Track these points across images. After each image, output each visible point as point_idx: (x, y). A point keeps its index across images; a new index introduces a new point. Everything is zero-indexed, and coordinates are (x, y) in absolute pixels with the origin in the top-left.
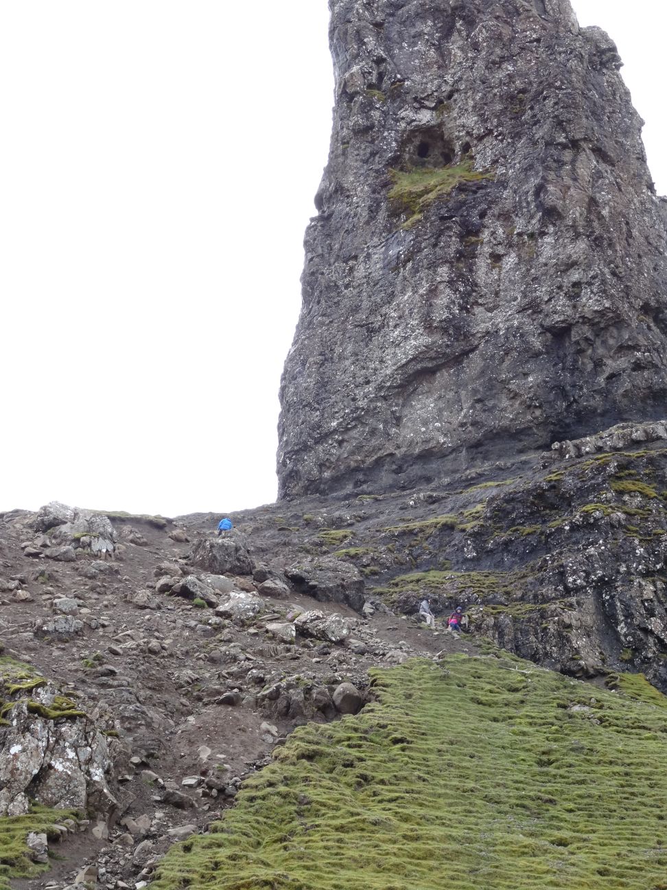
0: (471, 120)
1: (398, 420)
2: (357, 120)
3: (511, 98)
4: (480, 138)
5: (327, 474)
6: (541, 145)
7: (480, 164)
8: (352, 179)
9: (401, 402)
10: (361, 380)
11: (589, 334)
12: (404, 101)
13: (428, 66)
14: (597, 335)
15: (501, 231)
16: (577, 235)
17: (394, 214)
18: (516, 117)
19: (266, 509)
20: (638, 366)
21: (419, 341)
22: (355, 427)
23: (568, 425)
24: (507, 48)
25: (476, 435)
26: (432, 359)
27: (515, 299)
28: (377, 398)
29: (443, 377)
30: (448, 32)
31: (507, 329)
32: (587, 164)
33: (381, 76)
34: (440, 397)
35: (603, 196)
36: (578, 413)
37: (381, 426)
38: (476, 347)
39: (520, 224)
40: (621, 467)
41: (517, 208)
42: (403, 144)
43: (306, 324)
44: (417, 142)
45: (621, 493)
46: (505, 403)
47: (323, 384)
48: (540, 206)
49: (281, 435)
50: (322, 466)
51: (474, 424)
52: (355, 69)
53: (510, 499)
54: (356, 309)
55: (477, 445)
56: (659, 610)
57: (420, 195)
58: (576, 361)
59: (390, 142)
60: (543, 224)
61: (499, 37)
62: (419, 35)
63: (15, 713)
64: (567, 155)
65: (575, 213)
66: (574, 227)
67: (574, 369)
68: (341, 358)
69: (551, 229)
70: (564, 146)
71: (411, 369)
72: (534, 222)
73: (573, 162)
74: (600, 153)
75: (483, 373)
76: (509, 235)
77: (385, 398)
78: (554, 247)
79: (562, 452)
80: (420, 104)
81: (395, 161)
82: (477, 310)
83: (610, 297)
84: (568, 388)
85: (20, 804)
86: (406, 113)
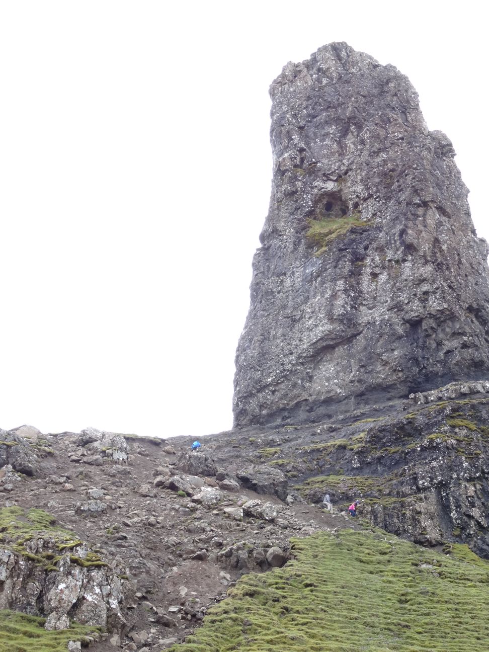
0: (359, 188)
1: (310, 378)
2: (288, 187)
3: (386, 174)
4: (365, 200)
5: (264, 412)
6: (404, 204)
7: (365, 216)
8: (283, 224)
9: (312, 366)
10: (287, 352)
11: (434, 325)
12: (317, 176)
13: (333, 154)
14: (439, 326)
15: (378, 258)
16: (427, 262)
17: (310, 246)
18: (388, 186)
19: (225, 434)
20: (465, 346)
21: (324, 327)
22: (283, 382)
23: (420, 383)
24: (382, 144)
25: (363, 388)
26: (333, 339)
27: (387, 302)
28: (297, 364)
29: (340, 351)
30: (345, 132)
31: (381, 321)
32: (433, 216)
33: (302, 160)
34: (338, 364)
35: (443, 237)
36: (426, 375)
37: (300, 382)
38: (361, 332)
39: (390, 254)
40: (454, 410)
41: (388, 244)
42: (316, 203)
43: (253, 316)
44: (325, 201)
45: (453, 427)
46: (379, 368)
47: (263, 354)
48: (403, 243)
49: (236, 386)
50: (261, 407)
51: (360, 381)
52: (286, 155)
53: (382, 430)
54: (284, 307)
55: (362, 394)
56: (477, 503)
57: (326, 235)
58: (425, 342)
59: (308, 201)
60: (405, 254)
61: (378, 137)
62: (327, 134)
63: (62, 563)
64: (420, 211)
65: (425, 247)
66: (424, 256)
67: (424, 347)
68: (275, 337)
69: (410, 258)
70: (419, 206)
71: (319, 345)
72: (399, 253)
73: (424, 215)
74: (441, 210)
75: (365, 348)
76: (383, 261)
77: (302, 364)
78: (411, 269)
79: (415, 400)
80: (327, 177)
81: (311, 213)
82: (362, 308)
83: (448, 301)
84: (420, 359)
85: (64, 622)
86: (318, 183)
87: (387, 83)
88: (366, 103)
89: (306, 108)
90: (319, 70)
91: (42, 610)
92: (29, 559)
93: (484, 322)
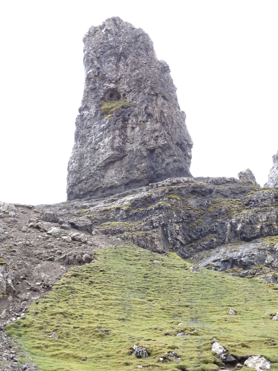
0: (126, 87)
1: (103, 177)
2: (91, 86)
3: (138, 80)
4: (128, 92)
5: (81, 193)
6: (147, 95)
7: (128, 100)
8: (90, 104)
9: (104, 171)
10: (92, 164)
11: (161, 151)
12: (106, 81)
13: (113, 70)
14: (163, 152)
15: (134, 120)
16: (157, 122)
17: (102, 114)
18: (139, 86)
19: (63, 203)
20: (175, 161)
21: (110, 153)
22: (90, 178)
23: (154, 179)
24: (136, 66)
25: (127, 181)
26: (113, 158)
27: (139, 141)
28: (97, 170)
29: (117, 164)
30: (119, 60)
31: (136, 149)
32: (160, 101)
33: (99, 73)
34: (116, 170)
35: (165, 110)
36: (157, 175)
37: (98, 178)
38: (127, 155)
39: (140, 118)
40: (170, 191)
41: (139, 113)
42: (105, 94)
43: (76, 148)
44: (109, 93)
45: (170, 198)
46: (135, 172)
47: (81, 165)
48: (146, 113)
49: (68, 181)
50: (80, 190)
51: (126, 178)
52: (91, 71)
53: (136, 200)
54: (90, 143)
55: (127, 184)
56: (181, 233)
57: (110, 109)
58: (157, 159)
59: (101, 93)
60: (147, 118)
61: (134, 62)
62: (110, 61)
64: (154, 98)
65: (157, 115)
66: (156, 119)
67: (156, 162)
68: (86, 158)
69: (150, 120)
70: (153, 95)
71: (107, 161)
72: (144, 118)
73: (156, 100)
74: (164, 97)
75: (129, 163)
76: (137, 121)
77: (99, 170)
78: (150, 125)
79: (152, 186)
80: (110, 82)
81: (103, 99)
82: (127, 144)
83: (167, 140)
84: (154, 167)
86: (106, 84)
87: (139, 36)
88: (129, 46)
89: (100, 48)
90: (106, 30)
93: (184, 150)
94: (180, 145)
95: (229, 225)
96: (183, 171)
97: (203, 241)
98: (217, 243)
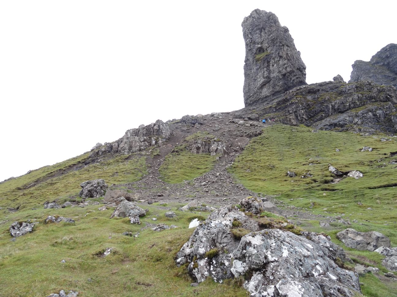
0: (267, 45)
1: (261, 92)
2: (249, 48)
3: (272, 40)
4: (268, 47)
5: (251, 102)
6: (278, 46)
7: (269, 51)
8: (249, 57)
9: (261, 90)
10: (255, 87)
11: (289, 75)
12: (256, 44)
13: (259, 38)
15: (273, 61)
16: (285, 59)
17: (257, 61)
18: (273, 43)
19: (243, 109)
20: (297, 78)
21: (263, 80)
22: (255, 95)
23: (287, 89)
24: (271, 32)
25: (273, 93)
26: (265, 82)
27: (277, 71)
28: (257, 90)
29: (267, 85)
30: (261, 32)
31: (276, 76)
32: (286, 48)
33: (252, 41)
34: (267, 88)
35: (289, 53)
36: (288, 87)
37: (259, 94)
38: (272, 80)
39: (276, 59)
40: (296, 94)
41: (275, 57)
42: (256, 51)
43: (245, 81)
44: (258, 50)
45: (297, 98)
46: (277, 87)
47: (249, 89)
48: (279, 56)
50: (251, 101)
51: (273, 91)
52: (248, 40)
53: (280, 101)
54: (253, 77)
56: (305, 114)
57: (260, 58)
58: (287, 79)
59: (254, 51)
60: (280, 59)
61: (269, 31)
62: (257, 33)
63: (212, 141)
64: (282, 47)
65: (285, 56)
68: (251, 85)
69: (281, 59)
70: (282, 46)
71: (262, 85)
72: (278, 59)
73: (283, 48)
74: (287, 46)
75: (273, 83)
76: (275, 61)
77: (259, 90)
78: (282, 62)
79: (287, 93)
80: (258, 44)
81: (256, 53)
82: (271, 74)
83: (292, 68)
84: (287, 83)
85: (214, 154)
86: (256, 46)
87: (270, 16)
88: (265, 23)
89: (251, 27)
90: (253, 17)
91: (209, 152)
92: (205, 142)
93: (301, 71)
94: (299, 69)
95: (331, 106)
96: (303, 82)
97: (317, 116)
98: (325, 116)
